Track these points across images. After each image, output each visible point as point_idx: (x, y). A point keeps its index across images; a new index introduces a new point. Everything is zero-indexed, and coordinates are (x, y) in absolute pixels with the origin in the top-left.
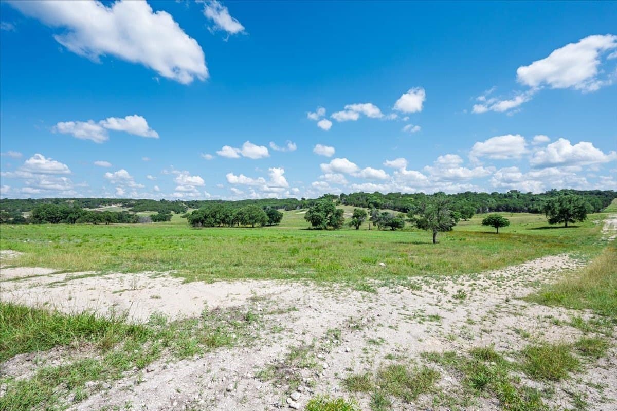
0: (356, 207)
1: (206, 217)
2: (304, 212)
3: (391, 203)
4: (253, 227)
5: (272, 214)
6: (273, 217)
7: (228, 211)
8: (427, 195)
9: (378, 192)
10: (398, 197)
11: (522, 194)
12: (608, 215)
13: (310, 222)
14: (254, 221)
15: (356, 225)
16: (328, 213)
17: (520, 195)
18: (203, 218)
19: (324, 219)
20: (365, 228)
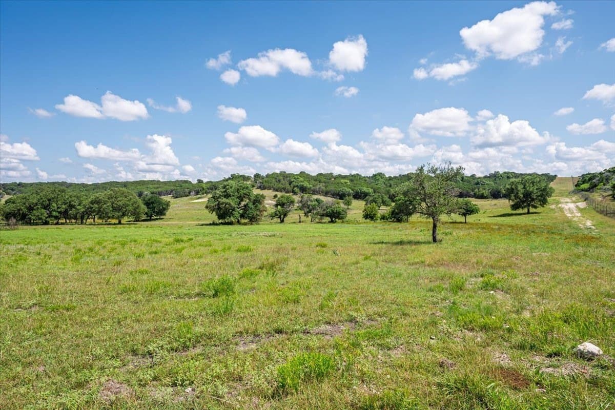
0: (276, 193)
1: (30, 209)
2: (205, 200)
3: (321, 186)
4: (120, 223)
5: (153, 203)
6: (154, 208)
7: (73, 198)
8: (364, 177)
9: (304, 172)
10: (330, 179)
11: (466, 177)
12: (559, 199)
13: (214, 213)
14: (121, 213)
15: (280, 217)
16: (242, 200)
17: (465, 178)
18: (25, 210)
19: (236, 209)
20: (294, 221)
